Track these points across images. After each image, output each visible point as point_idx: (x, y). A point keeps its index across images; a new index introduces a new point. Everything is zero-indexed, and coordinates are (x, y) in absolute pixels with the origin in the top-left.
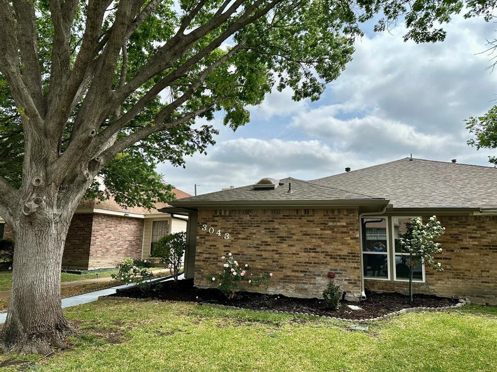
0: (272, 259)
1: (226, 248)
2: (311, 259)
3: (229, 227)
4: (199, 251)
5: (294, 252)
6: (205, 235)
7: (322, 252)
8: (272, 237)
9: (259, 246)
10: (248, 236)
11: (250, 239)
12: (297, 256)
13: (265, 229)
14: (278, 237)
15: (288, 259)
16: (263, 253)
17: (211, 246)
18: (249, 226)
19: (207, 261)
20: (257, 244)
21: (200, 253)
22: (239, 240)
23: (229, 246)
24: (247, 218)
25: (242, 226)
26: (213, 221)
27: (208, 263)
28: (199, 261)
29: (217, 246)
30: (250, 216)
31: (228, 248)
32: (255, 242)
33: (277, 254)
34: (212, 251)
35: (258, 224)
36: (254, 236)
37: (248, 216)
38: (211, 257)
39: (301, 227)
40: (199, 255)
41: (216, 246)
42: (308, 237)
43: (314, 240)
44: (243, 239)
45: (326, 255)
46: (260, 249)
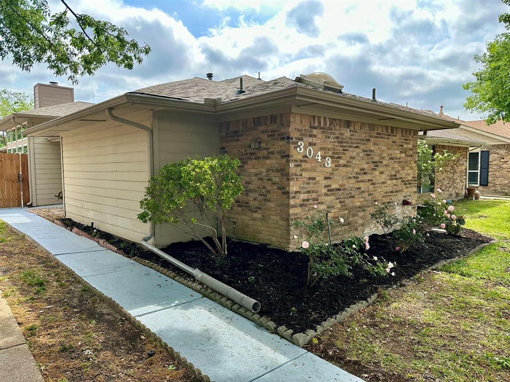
0: (368, 191)
1: (326, 181)
2: (394, 187)
3: (329, 146)
4: (294, 189)
5: (383, 181)
6: (301, 161)
7: (400, 178)
8: (368, 163)
9: (357, 176)
10: (348, 162)
11: (350, 166)
12: (385, 185)
13: (364, 151)
14: (373, 162)
15: (380, 190)
16: (361, 185)
17: (310, 179)
18: (350, 147)
19: (306, 206)
20: (357, 173)
21: (296, 192)
22: (340, 168)
23: (330, 178)
24: (347, 133)
25: (343, 147)
26: (311, 136)
27: (307, 209)
28: (295, 206)
29: (317, 179)
30: (350, 131)
31: (329, 180)
32: (355, 170)
33: (372, 184)
34: (311, 187)
35: (358, 143)
36: (354, 161)
37: (348, 131)
38: (310, 198)
39: (388, 149)
40: (294, 197)
41: (314, 179)
42: (393, 161)
43: (396, 165)
44: (345, 166)
45: (402, 181)
46: (359, 180)
